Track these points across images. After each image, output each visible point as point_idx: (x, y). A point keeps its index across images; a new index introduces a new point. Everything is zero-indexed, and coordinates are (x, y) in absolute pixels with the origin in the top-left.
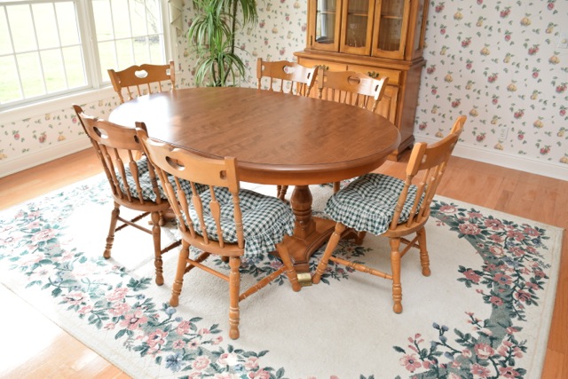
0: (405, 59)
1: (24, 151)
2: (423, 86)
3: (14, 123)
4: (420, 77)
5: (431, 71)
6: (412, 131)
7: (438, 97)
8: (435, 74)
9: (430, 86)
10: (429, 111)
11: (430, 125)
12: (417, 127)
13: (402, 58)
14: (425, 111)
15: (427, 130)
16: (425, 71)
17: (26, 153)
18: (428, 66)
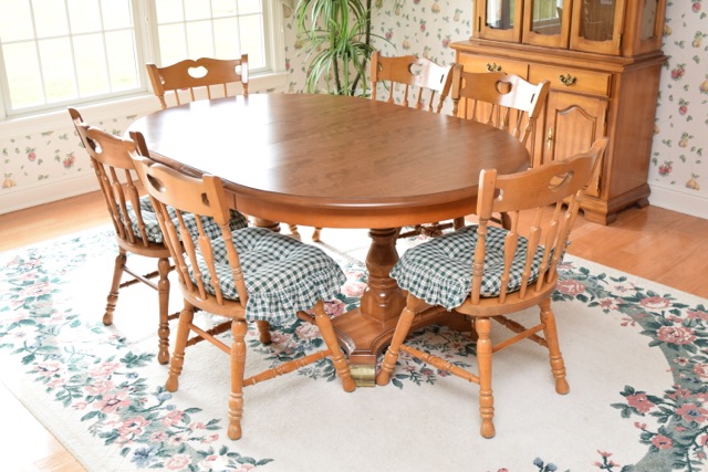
0: (622, 55)
1: (41, 177)
2: (663, 101)
3: (28, 137)
4: (657, 84)
5: (677, 75)
6: (646, 177)
7: (689, 118)
8: (684, 80)
9: (676, 101)
10: (675, 143)
11: (677, 166)
12: (654, 170)
13: (617, 52)
14: (668, 143)
15: (671, 175)
16: (666, 74)
17: (43, 181)
18: (673, 64)
